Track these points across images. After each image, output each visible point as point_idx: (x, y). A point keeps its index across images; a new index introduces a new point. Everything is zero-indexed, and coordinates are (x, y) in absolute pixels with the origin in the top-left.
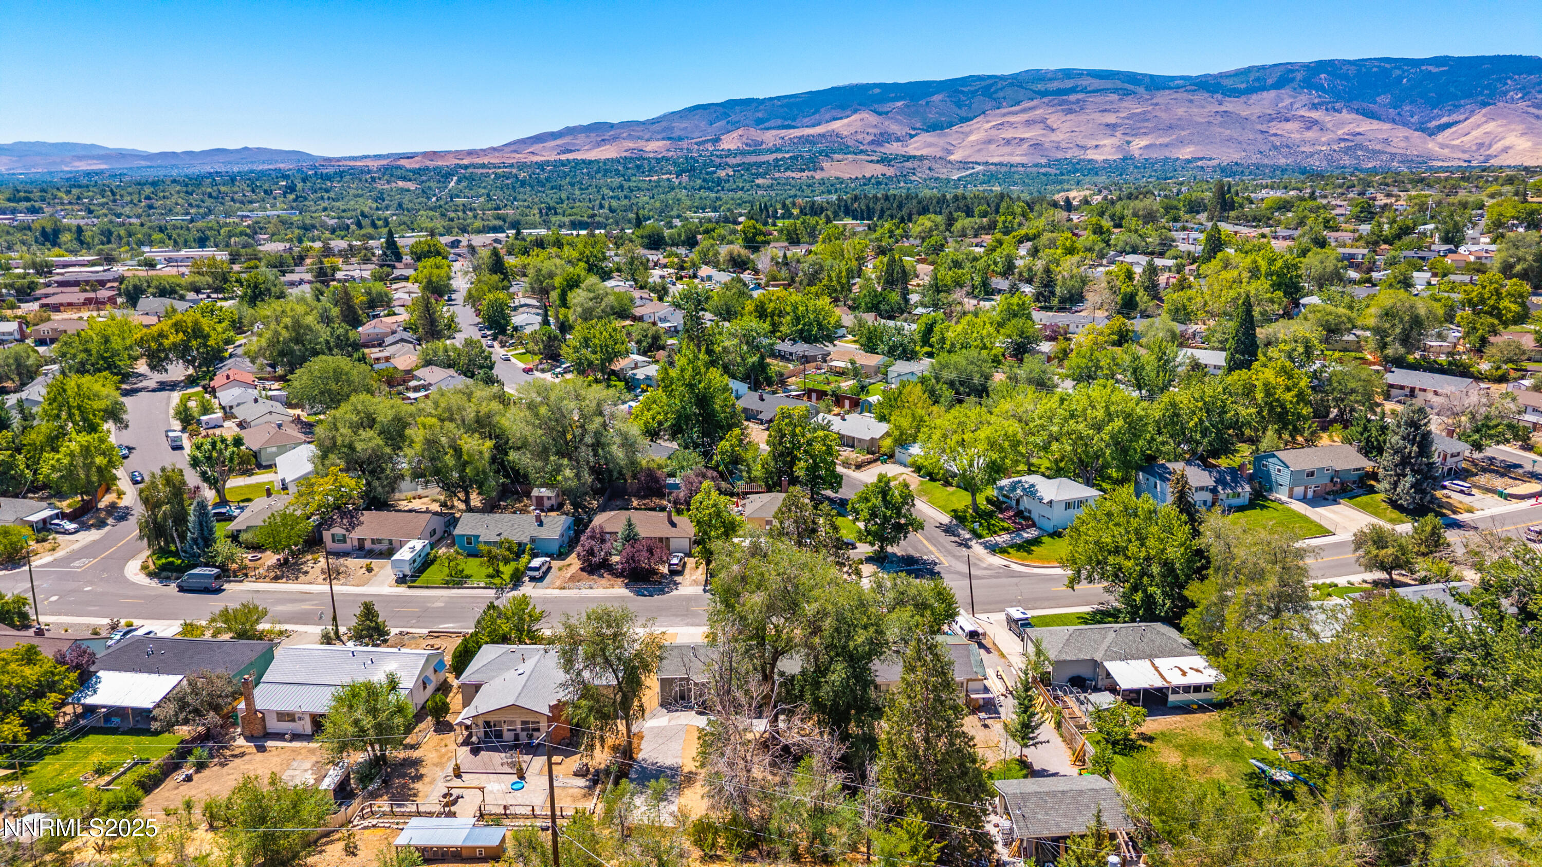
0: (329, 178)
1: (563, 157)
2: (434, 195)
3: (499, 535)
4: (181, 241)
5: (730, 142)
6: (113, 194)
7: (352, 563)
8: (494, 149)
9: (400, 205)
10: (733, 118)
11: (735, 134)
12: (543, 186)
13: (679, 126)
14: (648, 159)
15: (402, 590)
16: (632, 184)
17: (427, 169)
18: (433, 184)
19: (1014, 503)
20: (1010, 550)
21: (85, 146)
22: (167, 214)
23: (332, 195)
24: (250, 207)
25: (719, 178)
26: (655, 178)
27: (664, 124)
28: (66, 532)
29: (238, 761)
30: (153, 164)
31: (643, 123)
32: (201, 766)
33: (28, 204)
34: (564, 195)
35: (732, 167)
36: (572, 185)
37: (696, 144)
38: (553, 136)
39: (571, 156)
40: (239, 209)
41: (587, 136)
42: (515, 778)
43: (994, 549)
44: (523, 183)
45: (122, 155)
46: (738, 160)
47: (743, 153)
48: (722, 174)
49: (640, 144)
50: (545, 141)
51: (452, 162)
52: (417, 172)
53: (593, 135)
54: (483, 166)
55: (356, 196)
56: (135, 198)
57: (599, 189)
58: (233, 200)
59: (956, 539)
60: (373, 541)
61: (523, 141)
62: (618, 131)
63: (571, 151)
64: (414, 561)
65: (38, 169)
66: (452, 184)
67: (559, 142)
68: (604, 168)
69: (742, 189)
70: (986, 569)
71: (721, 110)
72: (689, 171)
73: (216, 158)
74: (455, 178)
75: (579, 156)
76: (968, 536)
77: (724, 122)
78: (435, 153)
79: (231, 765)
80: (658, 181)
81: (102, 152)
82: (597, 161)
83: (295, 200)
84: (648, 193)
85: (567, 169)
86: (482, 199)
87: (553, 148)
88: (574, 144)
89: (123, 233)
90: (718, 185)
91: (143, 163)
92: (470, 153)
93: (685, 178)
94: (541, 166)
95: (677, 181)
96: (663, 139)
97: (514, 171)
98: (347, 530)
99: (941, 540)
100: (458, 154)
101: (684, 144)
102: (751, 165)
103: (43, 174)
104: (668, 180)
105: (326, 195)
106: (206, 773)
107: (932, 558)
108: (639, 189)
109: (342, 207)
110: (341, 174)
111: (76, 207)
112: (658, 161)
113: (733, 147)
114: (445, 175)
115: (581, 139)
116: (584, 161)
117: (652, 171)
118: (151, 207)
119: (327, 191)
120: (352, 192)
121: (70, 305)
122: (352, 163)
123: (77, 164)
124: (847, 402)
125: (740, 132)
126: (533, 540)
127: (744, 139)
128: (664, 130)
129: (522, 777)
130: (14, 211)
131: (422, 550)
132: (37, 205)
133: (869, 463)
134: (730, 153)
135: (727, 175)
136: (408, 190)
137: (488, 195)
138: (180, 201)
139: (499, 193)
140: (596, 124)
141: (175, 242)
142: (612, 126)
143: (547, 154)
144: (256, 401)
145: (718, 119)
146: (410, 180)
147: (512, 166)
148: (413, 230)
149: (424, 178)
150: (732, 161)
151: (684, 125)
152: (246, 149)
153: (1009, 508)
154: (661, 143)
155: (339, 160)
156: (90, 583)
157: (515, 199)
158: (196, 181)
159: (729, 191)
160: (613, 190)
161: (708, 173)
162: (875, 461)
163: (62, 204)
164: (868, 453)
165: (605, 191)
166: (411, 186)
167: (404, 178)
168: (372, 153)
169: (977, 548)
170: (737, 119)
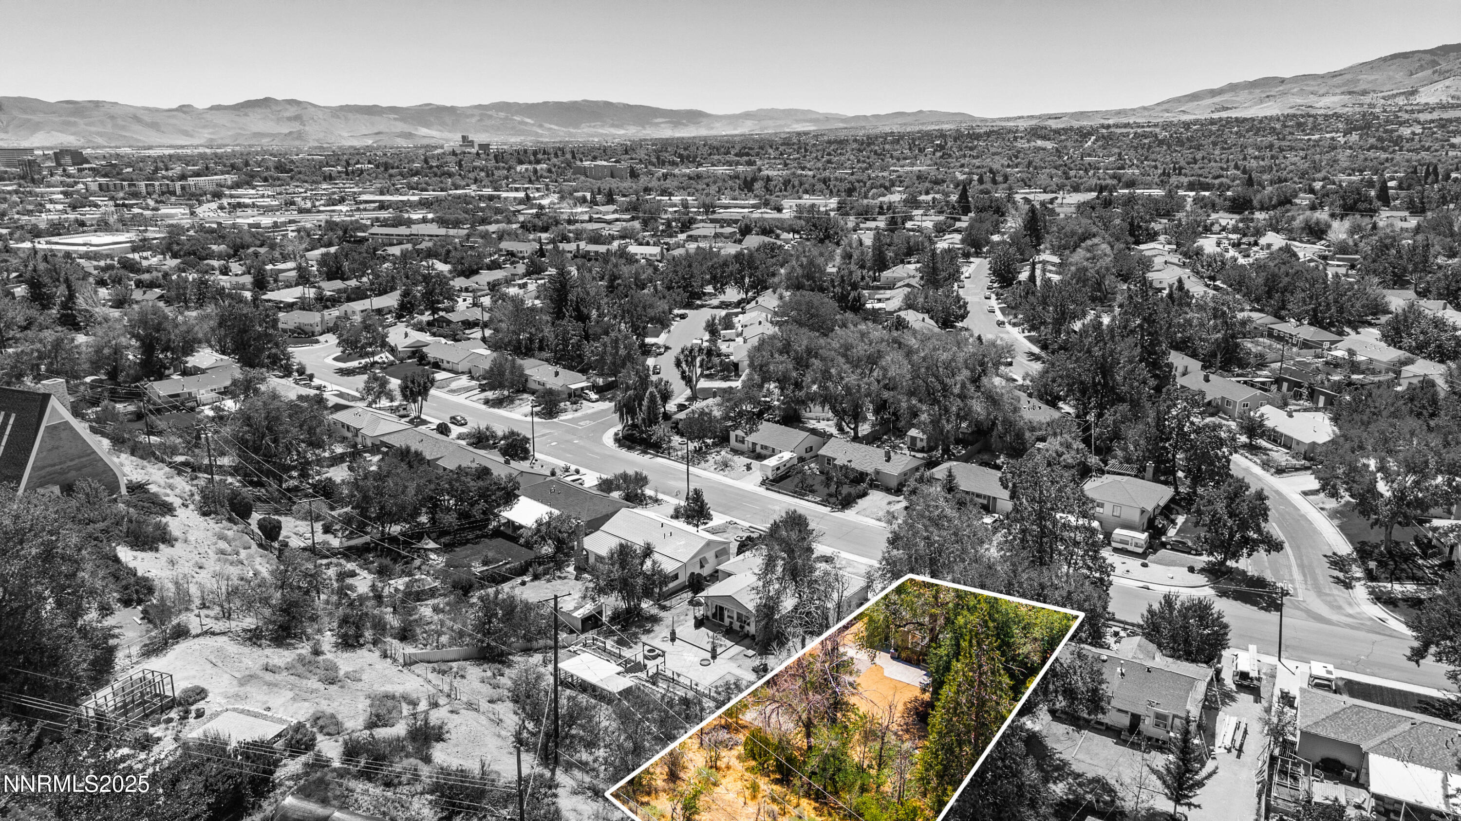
0: (978, 137)
1: (1216, 116)
2: (1067, 154)
3: (850, 461)
4: (835, 191)
5: (1429, 95)
6: (806, 151)
7: (741, 461)
8: (1145, 108)
9: (1030, 164)
10: (1444, 66)
11: (1440, 86)
12: (1182, 145)
13: (1366, 80)
14: (1315, 117)
15: (762, 491)
16: (1283, 143)
17: (1071, 129)
18: (1069, 144)
19: (1447, 550)
20: (1401, 604)
21: (804, 112)
22: (838, 168)
23: (974, 153)
24: (902, 162)
25: (1400, 137)
26: (1317, 137)
27: (1348, 77)
28: (590, 400)
29: (559, 581)
30: (848, 126)
31: (1322, 77)
32: (536, 577)
33: (747, 158)
34: (1199, 156)
35: (1419, 123)
36: (1215, 144)
37: (1384, 98)
38: (1213, 93)
39: (1224, 115)
40: (894, 165)
41: (1250, 93)
42: (708, 656)
43: (1381, 598)
44: (1161, 143)
45: (828, 118)
46: (1435, 115)
47: (1443, 107)
48: (1406, 132)
49: (1311, 100)
50: (1203, 99)
51: (1096, 122)
52: (1057, 132)
53: (1257, 91)
54: (1127, 125)
55: (994, 154)
56: (819, 154)
57: (1243, 147)
58: (892, 157)
59: (1341, 575)
60: (762, 447)
61: (1178, 100)
62: (1289, 86)
63: (1227, 109)
64: (778, 469)
65: (769, 129)
66: (1089, 143)
67: (1217, 99)
68: (1256, 126)
69: (1428, 149)
70: (1350, 616)
71: (1428, 57)
72: (1361, 129)
73: (896, 120)
74: (1093, 138)
75: (1233, 114)
76: (1359, 574)
77: (1430, 72)
78: (1082, 113)
79: (554, 582)
80: (1320, 140)
81: (814, 116)
82: (1253, 119)
83: (941, 157)
84: (1302, 153)
85: (1214, 128)
86: (1112, 159)
87: (1209, 106)
88: (1233, 102)
89: (796, 183)
90: (1396, 144)
91: (842, 125)
92: (1119, 113)
93: (1354, 137)
94: (1187, 125)
95: (1342, 140)
96: (1343, 93)
97: (1157, 130)
98: (746, 433)
99: (1318, 571)
100: (1106, 114)
101: (1367, 99)
102: (1450, 121)
103: (771, 134)
104: (1333, 139)
105: (968, 152)
106: (536, 583)
107: (1290, 587)
108: (1291, 149)
109: (978, 164)
110: (988, 134)
111: (778, 161)
112: (1326, 117)
113: (1433, 100)
114: (1084, 134)
115: (1243, 95)
116: (1237, 119)
117: (1315, 128)
118: (829, 162)
119: (971, 149)
120: (993, 150)
121: (705, 237)
122: (1004, 124)
123: (795, 126)
124: (1322, 399)
125: (1447, 82)
126: (877, 472)
127: (1452, 92)
128: (1344, 84)
129: (714, 657)
130: (738, 163)
131: (788, 461)
132: (753, 159)
133: (1297, 470)
134: (1428, 108)
135: (1414, 133)
136: (1044, 149)
137: (1120, 154)
138: (852, 157)
139: (1132, 153)
140: (1263, 79)
141: (831, 192)
142: (1283, 81)
143: (1200, 112)
144: (760, 323)
145: (1422, 68)
146: (1049, 140)
147: (1156, 126)
148: (1030, 187)
149: (1063, 137)
150: (1422, 117)
151: (1373, 77)
152: (921, 112)
153: (1438, 553)
154: (1336, 99)
155: (993, 120)
156: (581, 438)
157: (1146, 159)
158: (870, 140)
159: (1408, 151)
160: (1259, 149)
161: (1386, 131)
162: (1306, 468)
163: (769, 158)
164: (1305, 458)
165: (1250, 151)
166: (1049, 145)
167: (1044, 138)
168: (1025, 115)
169: (1360, 591)
170: (1449, 68)
